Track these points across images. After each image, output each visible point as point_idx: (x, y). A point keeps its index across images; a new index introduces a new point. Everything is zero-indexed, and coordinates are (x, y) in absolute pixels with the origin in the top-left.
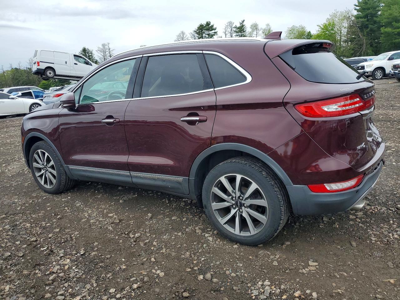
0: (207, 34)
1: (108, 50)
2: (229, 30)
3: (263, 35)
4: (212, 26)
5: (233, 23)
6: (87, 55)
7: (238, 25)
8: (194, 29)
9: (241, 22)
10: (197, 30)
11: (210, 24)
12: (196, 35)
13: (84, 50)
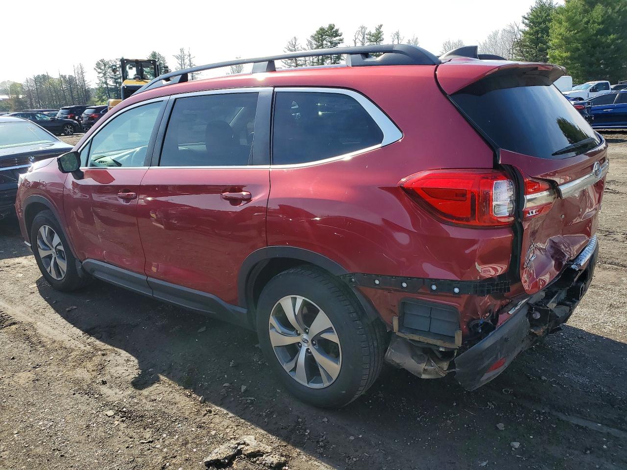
0: (329, 42)
1: (187, 57)
2: (360, 37)
4: (337, 31)
5: (367, 28)
7: (374, 31)
8: (312, 34)
9: (378, 27)
10: (316, 35)
11: (333, 28)
12: (314, 42)
13: (154, 55)
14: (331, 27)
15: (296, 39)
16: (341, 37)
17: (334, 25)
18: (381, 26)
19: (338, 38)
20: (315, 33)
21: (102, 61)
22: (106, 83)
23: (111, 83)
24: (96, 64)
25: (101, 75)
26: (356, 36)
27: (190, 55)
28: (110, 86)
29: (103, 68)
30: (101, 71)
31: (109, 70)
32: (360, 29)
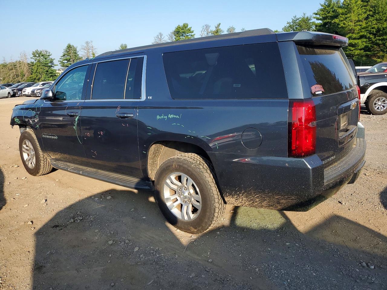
1: (91, 48)
4: (190, 28)
5: (210, 26)
8: (172, 31)
9: (217, 26)
10: (175, 32)
12: (174, 37)
13: (69, 47)
14: (185, 26)
15: (161, 35)
16: (192, 34)
17: (187, 25)
18: (220, 24)
19: (190, 34)
20: (174, 30)
21: (37, 52)
24: (33, 54)
26: (203, 32)
29: (37, 56)
30: (36, 58)
31: (42, 57)
32: (205, 27)
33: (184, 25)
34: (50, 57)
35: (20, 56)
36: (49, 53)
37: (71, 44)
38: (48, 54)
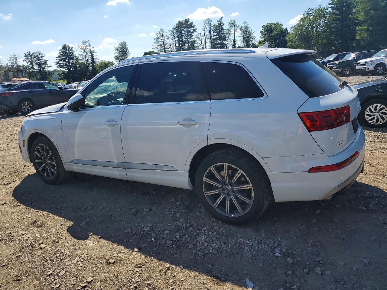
0: (186, 31)
1: (88, 47)
2: (208, 27)
3: (240, 32)
4: (191, 23)
5: (212, 20)
6: (68, 52)
7: (217, 24)
8: (173, 27)
9: (219, 20)
10: (176, 27)
11: (189, 22)
12: (175, 32)
13: (64, 47)
15: (162, 30)
16: (194, 28)
17: (189, 20)
18: (222, 18)
19: (192, 29)
20: (176, 25)
21: (29, 53)
22: (33, 68)
23: (36, 68)
25: (29, 63)
26: (205, 26)
27: (90, 46)
28: (36, 70)
29: (30, 58)
30: (29, 60)
31: (35, 59)
32: (207, 21)
33: (186, 20)
34: (43, 58)
35: (9, 59)
36: (42, 54)
37: (67, 45)
38: (41, 56)
